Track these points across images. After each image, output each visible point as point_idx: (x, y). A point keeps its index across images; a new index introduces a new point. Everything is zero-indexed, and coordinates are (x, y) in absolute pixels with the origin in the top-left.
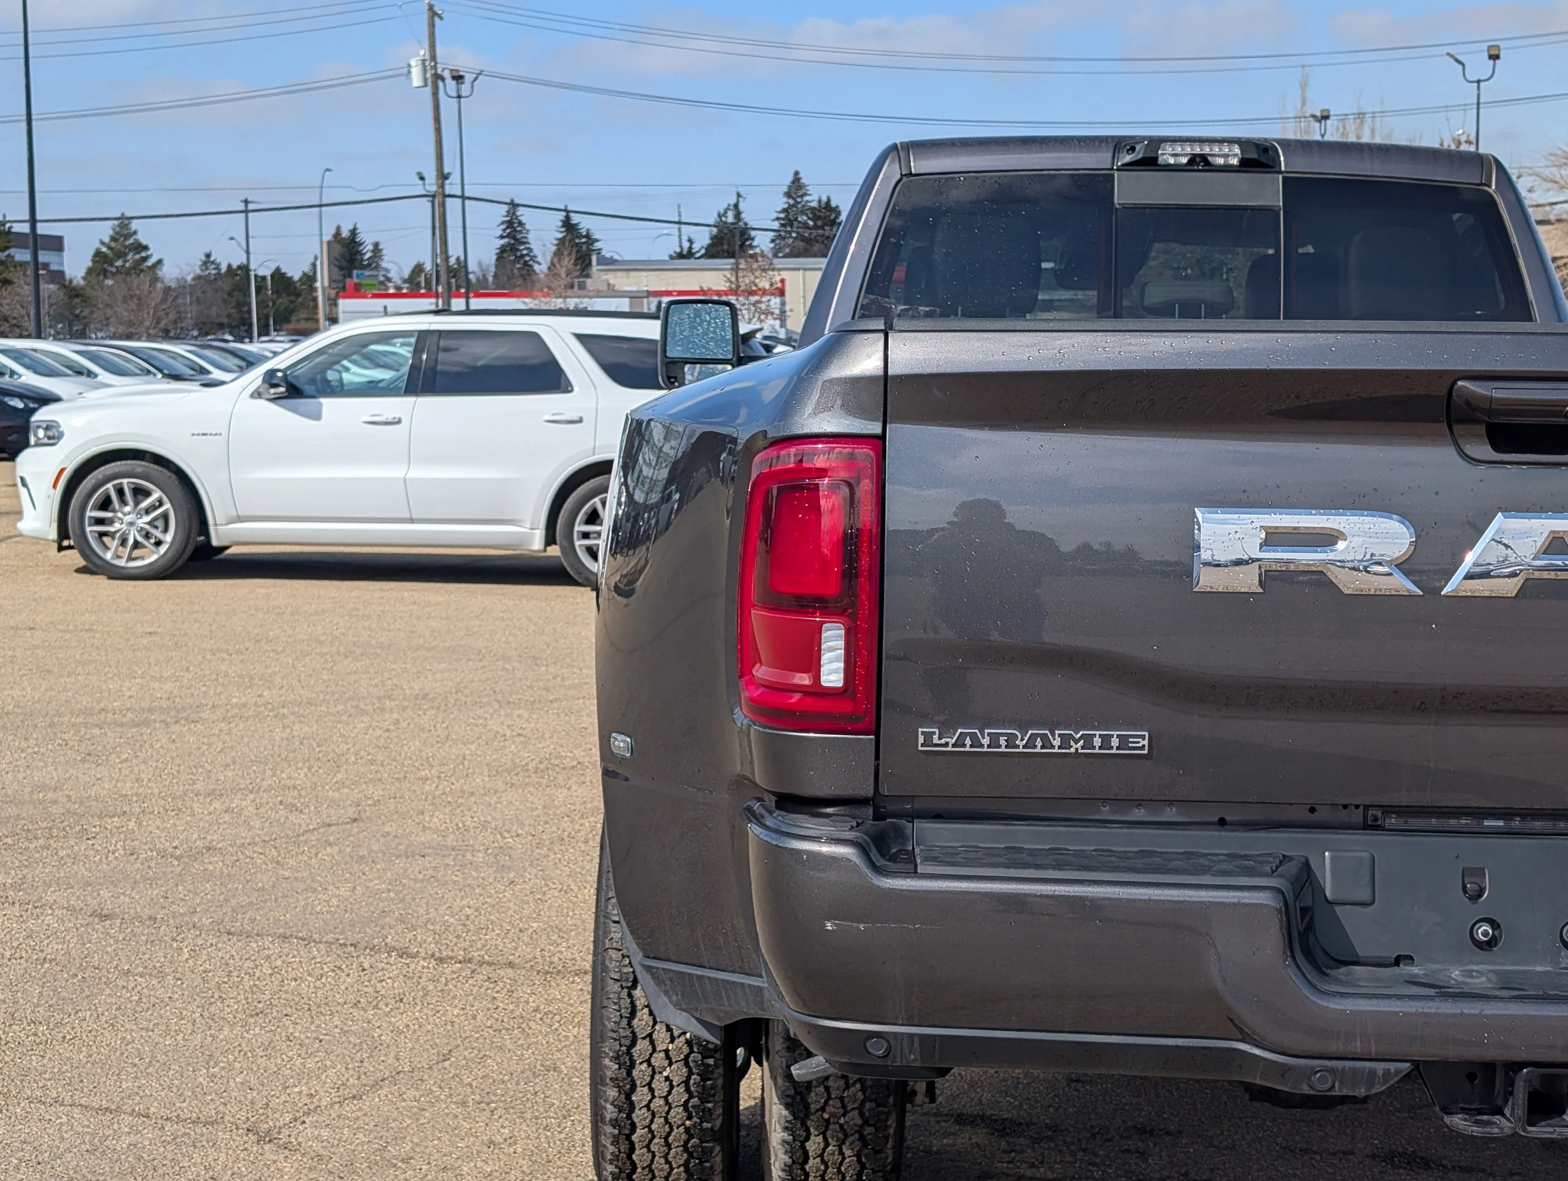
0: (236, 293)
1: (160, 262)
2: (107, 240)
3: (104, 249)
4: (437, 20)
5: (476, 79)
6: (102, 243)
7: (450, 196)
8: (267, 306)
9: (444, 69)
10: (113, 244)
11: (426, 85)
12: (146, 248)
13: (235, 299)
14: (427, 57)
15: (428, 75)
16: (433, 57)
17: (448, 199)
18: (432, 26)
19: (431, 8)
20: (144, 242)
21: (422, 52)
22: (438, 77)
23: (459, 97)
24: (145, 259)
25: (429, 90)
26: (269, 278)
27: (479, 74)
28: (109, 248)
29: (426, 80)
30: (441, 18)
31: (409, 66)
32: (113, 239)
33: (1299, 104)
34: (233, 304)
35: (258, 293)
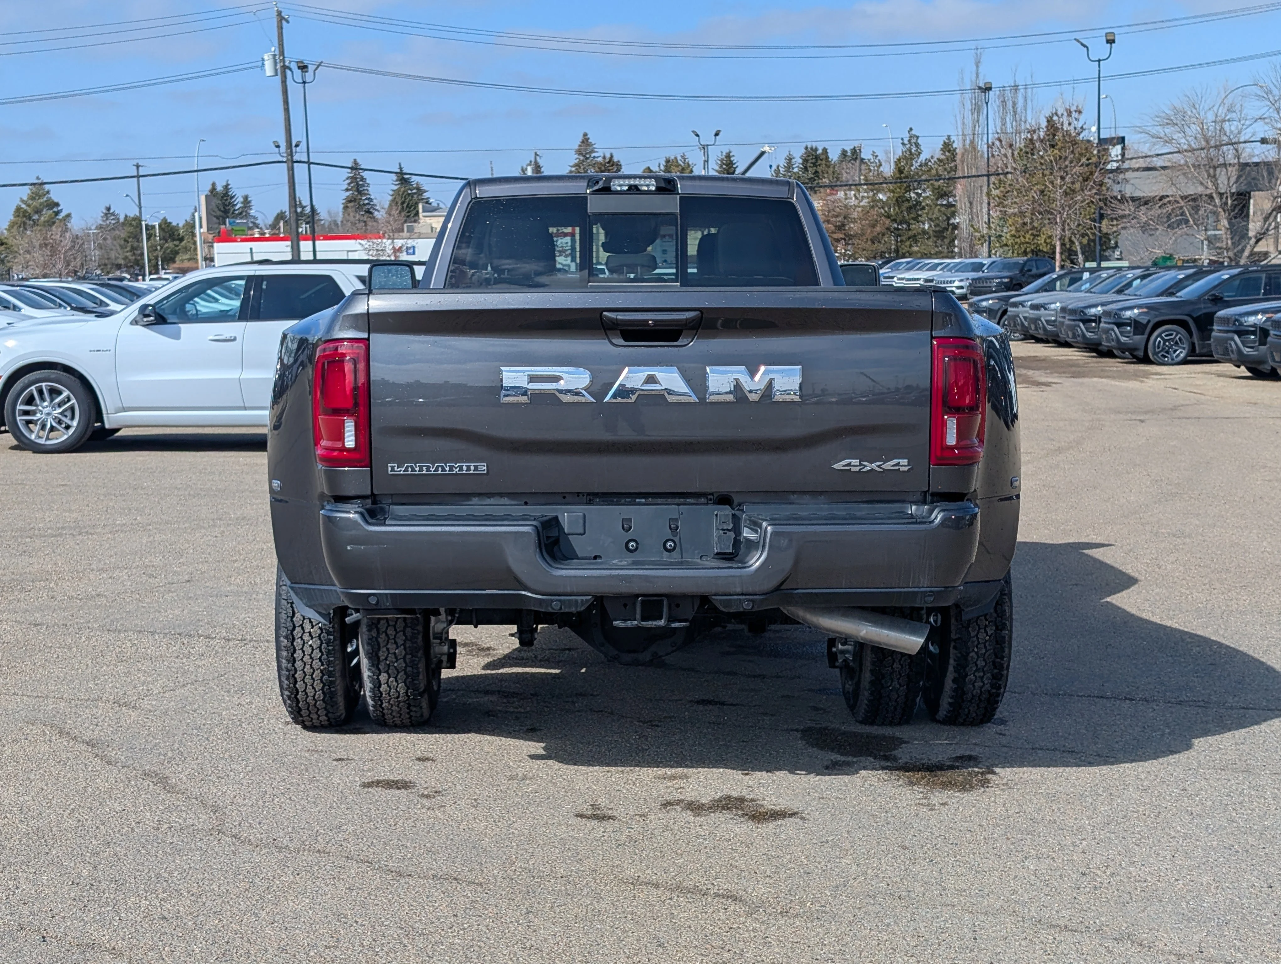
0: (130, 240)
1: (69, 215)
2: (25, 198)
3: (23, 206)
4: (284, 23)
5: (316, 69)
6: (23, 201)
7: (297, 162)
8: (156, 250)
9: (290, 62)
10: (30, 202)
11: (276, 75)
12: (57, 205)
13: (130, 244)
14: (277, 52)
15: (278, 67)
16: (282, 53)
17: (295, 164)
18: (280, 28)
19: (279, 13)
20: (56, 200)
21: (273, 49)
22: (285, 68)
23: (304, 82)
24: (57, 213)
25: (279, 78)
26: (157, 227)
27: (318, 66)
28: (29, 206)
29: (276, 70)
30: (288, 22)
31: (263, 60)
32: (32, 198)
33: (974, 78)
34: (129, 249)
35: (148, 239)
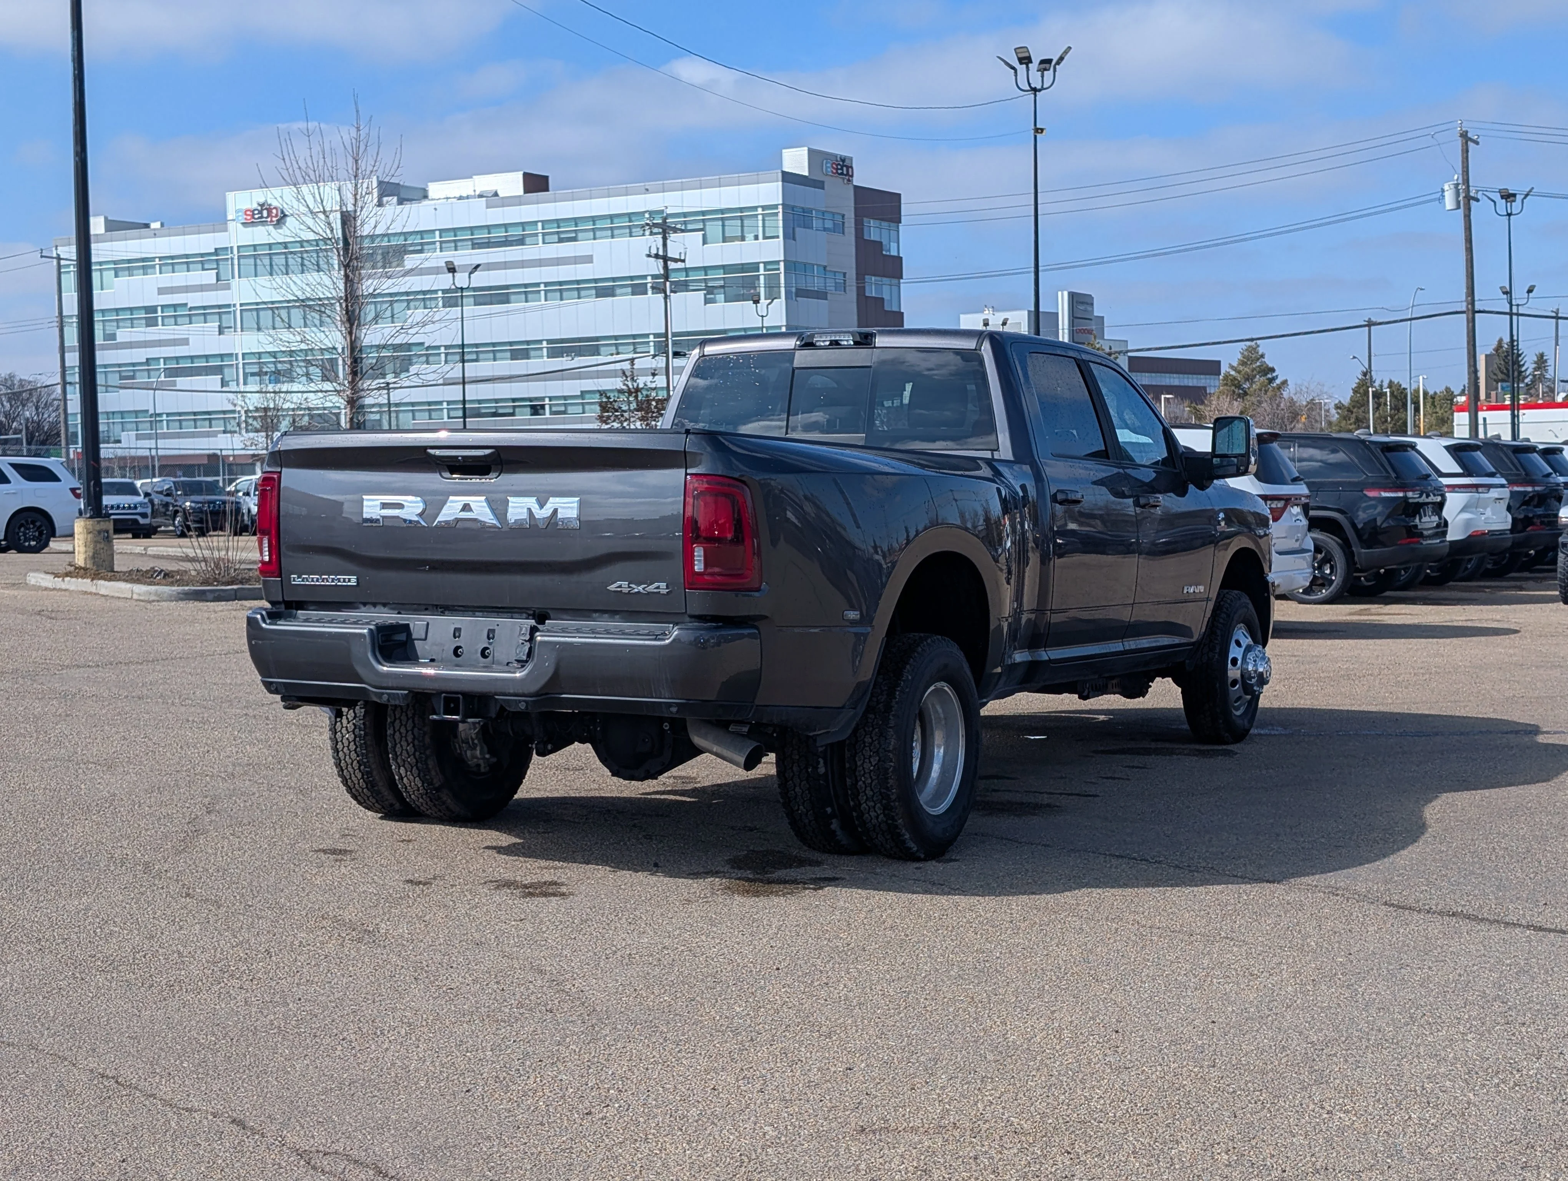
0: (1355, 410)
1: (1285, 382)
2: (1235, 364)
3: (1233, 373)
4: (1470, 144)
5: (1525, 198)
6: (1232, 367)
7: (1480, 312)
8: (1386, 421)
9: (1477, 191)
10: (1241, 368)
11: (1458, 207)
12: (1272, 370)
13: (1354, 415)
14: (1460, 181)
15: (1461, 198)
16: (1466, 181)
17: (1477, 315)
18: (1466, 151)
19: (1464, 135)
20: (1271, 365)
21: (1456, 177)
22: (1468, 198)
23: (1509, 215)
24: (1271, 380)
25: (1461, 211)
26: (1388, 394)
27: (1527, 195)
28: (1239, 372)
29: (1458, 203)
30: (1477, 143)
31: (1443, 191)
32: (1243, 363)
34: (1352, 420)
35: (1376, 409)
